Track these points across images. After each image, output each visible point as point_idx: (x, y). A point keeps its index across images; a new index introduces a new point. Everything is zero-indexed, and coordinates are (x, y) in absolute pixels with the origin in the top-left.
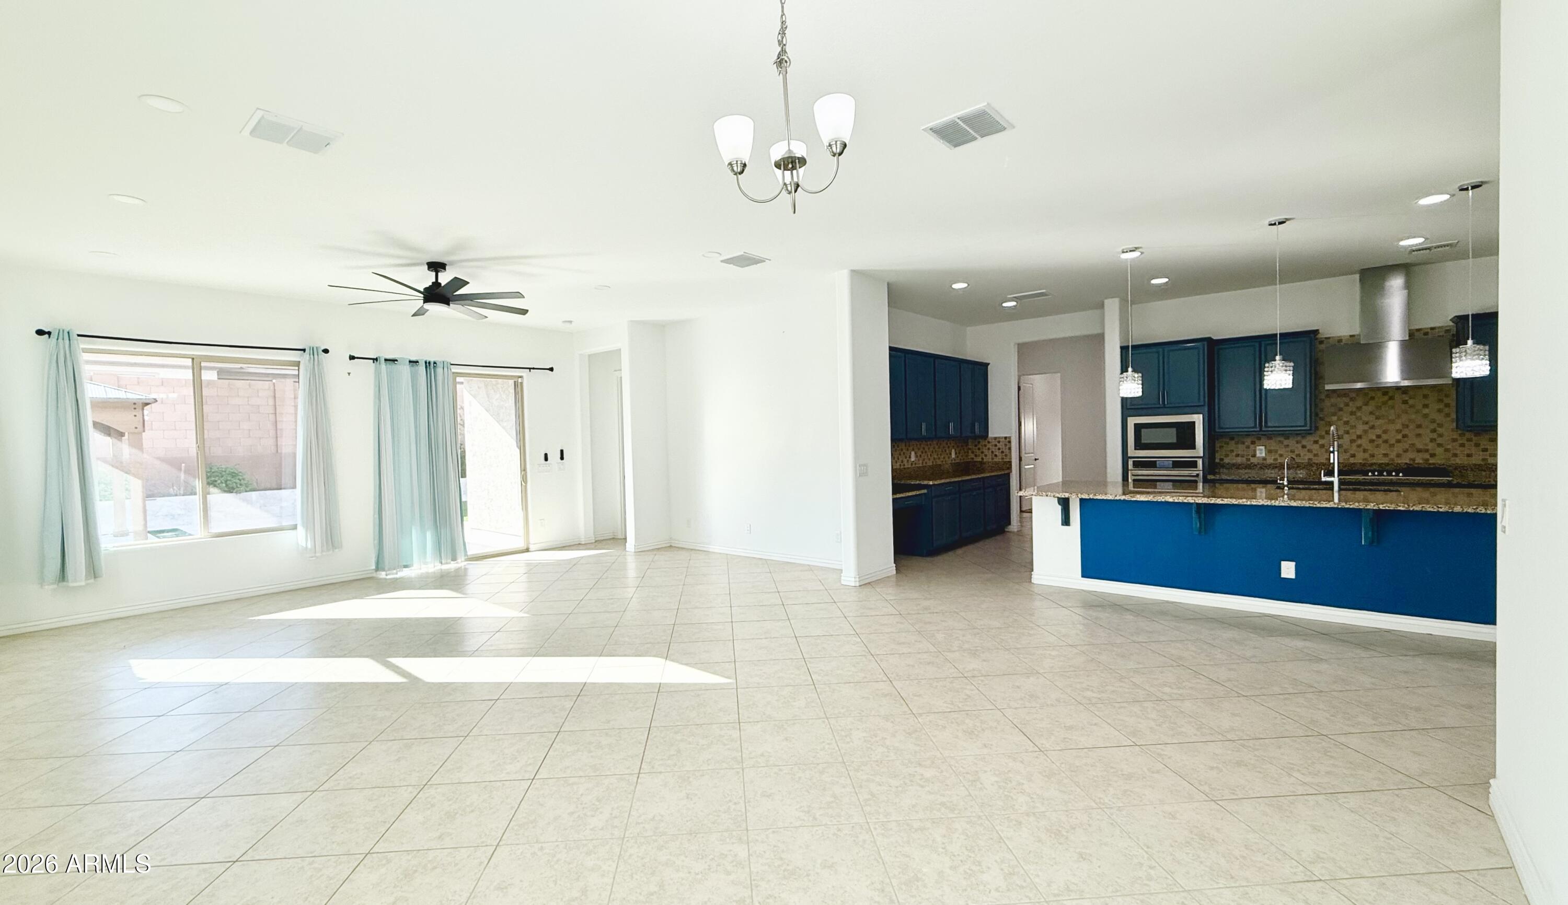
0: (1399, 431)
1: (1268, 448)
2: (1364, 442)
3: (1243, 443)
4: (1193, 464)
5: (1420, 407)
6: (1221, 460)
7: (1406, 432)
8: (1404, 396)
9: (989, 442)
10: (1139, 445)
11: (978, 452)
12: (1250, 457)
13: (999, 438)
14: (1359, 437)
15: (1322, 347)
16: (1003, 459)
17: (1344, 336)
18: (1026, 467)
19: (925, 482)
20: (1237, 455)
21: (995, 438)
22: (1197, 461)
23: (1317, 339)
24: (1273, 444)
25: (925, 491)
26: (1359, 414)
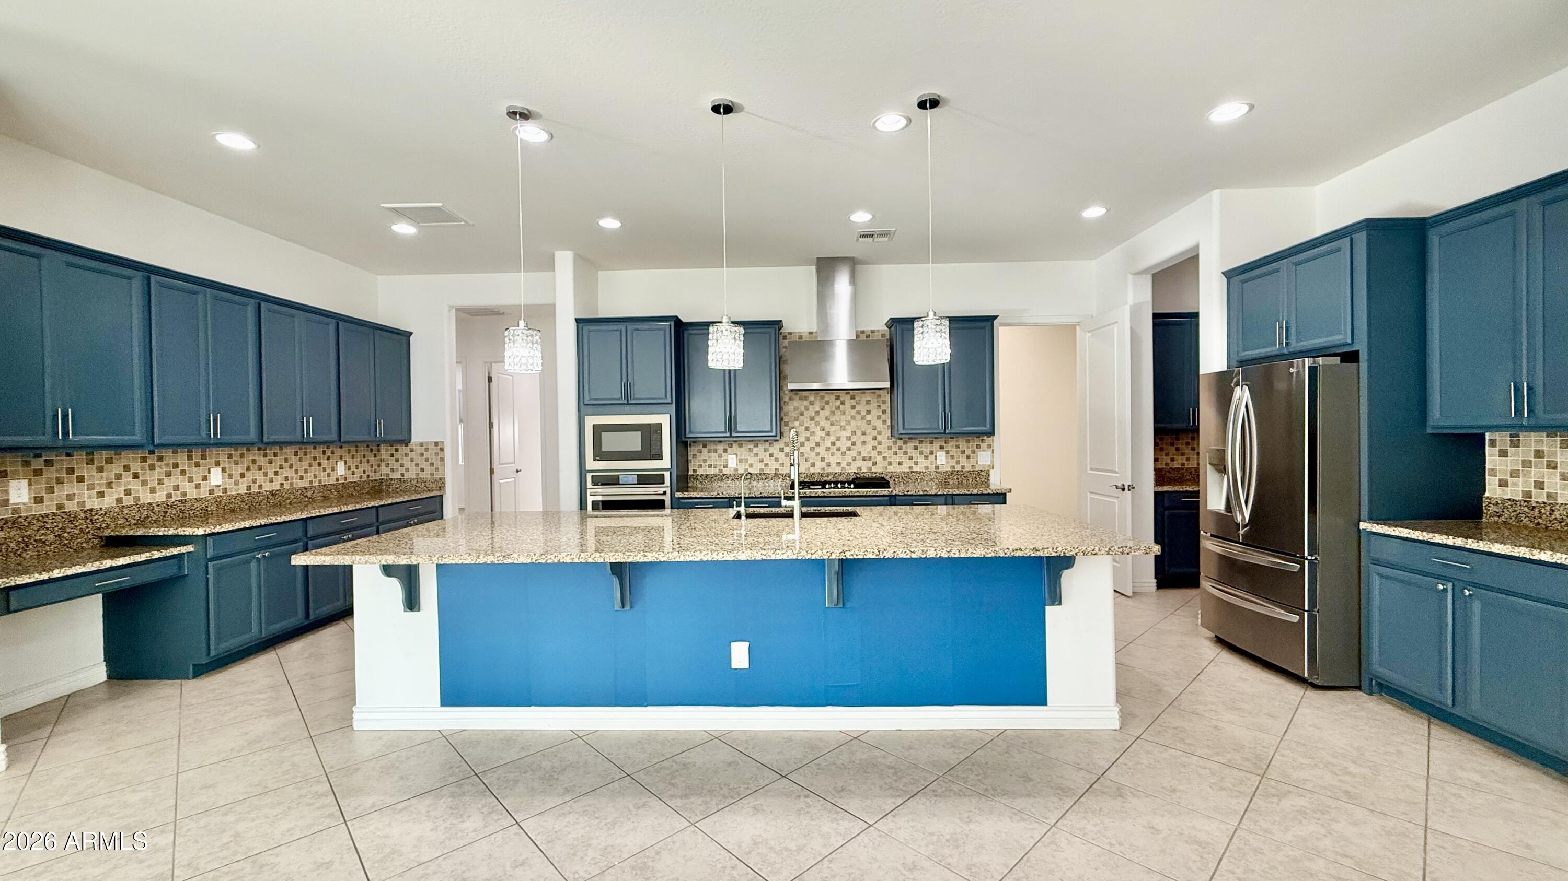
0: (849, 439)
1: (739, 457)
2: (821, 450)
3: (716, 451)
4: (659, 480)
5: (864, 413)
6: (695, 471)
7: (854, 439)
8: (852, 401)
9: (412, 450)
10: (599, 455)
11: (396, 466)
12: (722, 468)
13: (427, 443)
14: (818, 444)
15: (786, 343)
16: (432, 474)
17: (804, 332)
18: (501, 481)
19: (188, 531)
20: (710, 466)
21: (421, 444)
22: (663, 475)
23: (781, 333)
24: (743, 452)
25: (190, 548)
26: (817, 419)
